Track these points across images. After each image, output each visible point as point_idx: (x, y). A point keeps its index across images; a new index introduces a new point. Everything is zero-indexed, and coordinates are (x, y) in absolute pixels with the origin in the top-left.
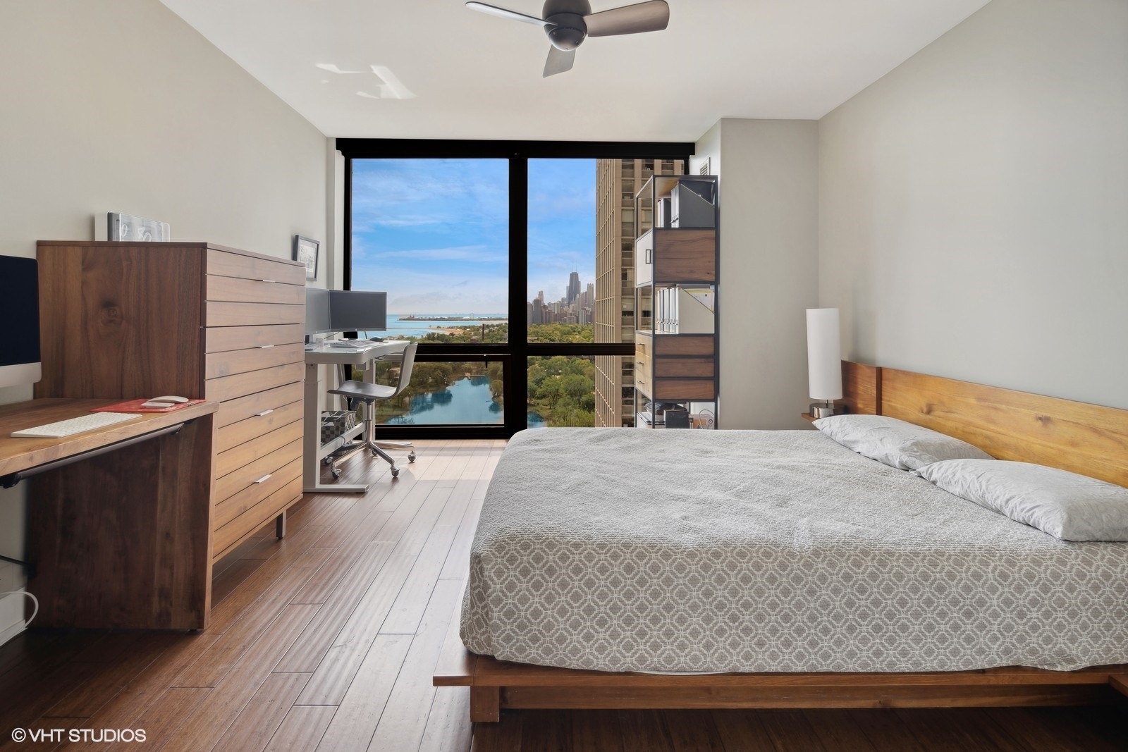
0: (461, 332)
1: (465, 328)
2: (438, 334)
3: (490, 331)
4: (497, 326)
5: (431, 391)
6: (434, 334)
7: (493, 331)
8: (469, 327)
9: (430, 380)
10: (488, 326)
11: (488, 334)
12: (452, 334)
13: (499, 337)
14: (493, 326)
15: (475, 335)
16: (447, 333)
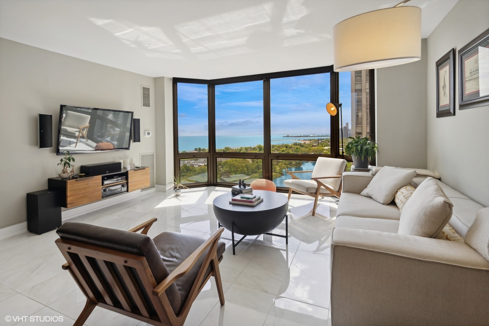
0: (309, 142)
1: (310, 140)
2: (298, 143)
3: (322, 141)
4: (325, 139)
5: (294, 167)
6: (296, 143)
7: (324, 142)
8: (312, 140)
9: (294, 163)
10: (321, 139)
11: (321, 143)
12: (305, 143)
13: (326, 144)
14: (324, 139)
15: (315, 143)
16: (303, 142)
